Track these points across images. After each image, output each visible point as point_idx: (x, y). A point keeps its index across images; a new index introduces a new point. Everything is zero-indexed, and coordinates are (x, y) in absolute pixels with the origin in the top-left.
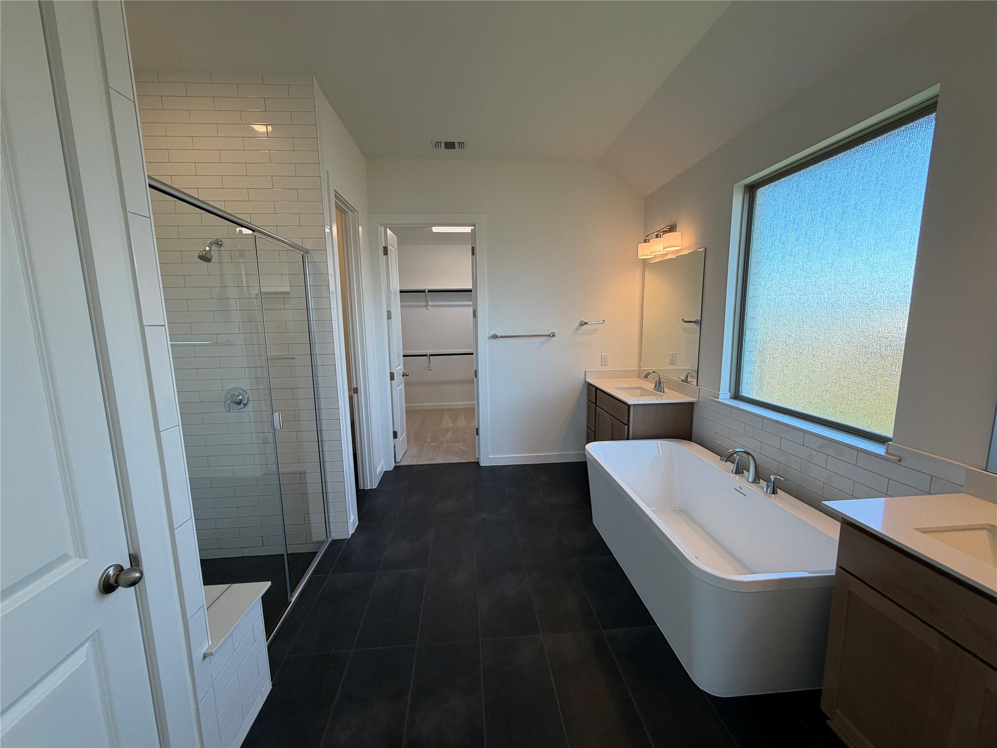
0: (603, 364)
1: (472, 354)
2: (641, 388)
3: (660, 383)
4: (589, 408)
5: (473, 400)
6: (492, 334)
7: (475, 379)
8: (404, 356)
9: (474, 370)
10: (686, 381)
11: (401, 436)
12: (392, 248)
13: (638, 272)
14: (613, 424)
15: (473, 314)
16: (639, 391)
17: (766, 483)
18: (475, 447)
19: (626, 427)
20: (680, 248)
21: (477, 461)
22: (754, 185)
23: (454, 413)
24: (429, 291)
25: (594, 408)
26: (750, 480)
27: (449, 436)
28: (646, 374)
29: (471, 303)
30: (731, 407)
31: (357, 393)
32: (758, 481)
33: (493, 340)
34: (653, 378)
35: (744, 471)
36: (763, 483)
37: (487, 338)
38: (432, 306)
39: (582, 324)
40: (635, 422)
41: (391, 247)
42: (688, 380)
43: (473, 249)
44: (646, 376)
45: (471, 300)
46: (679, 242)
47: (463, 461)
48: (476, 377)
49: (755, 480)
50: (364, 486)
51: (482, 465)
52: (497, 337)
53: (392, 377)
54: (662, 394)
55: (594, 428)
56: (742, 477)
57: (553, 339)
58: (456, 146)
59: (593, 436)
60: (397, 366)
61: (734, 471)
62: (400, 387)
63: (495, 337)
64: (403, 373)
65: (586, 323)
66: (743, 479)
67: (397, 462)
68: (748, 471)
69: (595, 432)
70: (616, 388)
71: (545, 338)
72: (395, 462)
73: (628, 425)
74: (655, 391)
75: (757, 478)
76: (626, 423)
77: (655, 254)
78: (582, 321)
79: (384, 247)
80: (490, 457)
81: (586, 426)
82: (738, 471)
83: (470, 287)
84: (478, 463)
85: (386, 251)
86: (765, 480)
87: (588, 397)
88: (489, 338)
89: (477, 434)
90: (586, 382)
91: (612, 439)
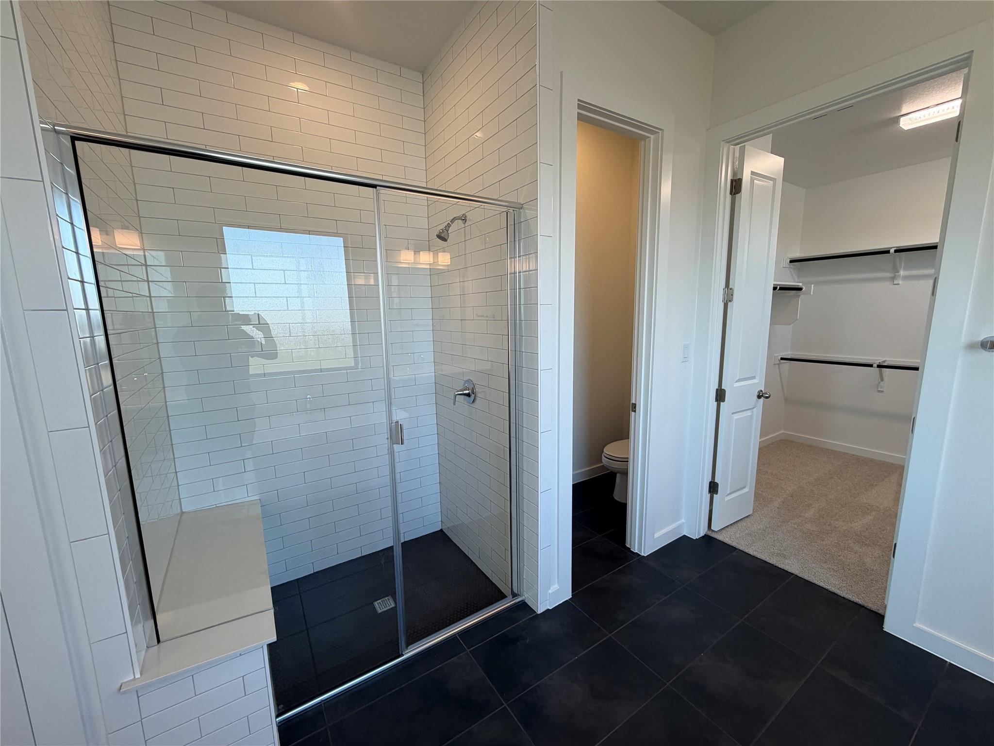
11: (735, 493)
12: (758, 181)
21: (880, 612)
24: (897, 251)
31: (635, 411)
37: (961, 347)
38: (906, 278)
41: (753, 178)
43: (959, 127)
50: (631, 545)
51: (885, 627)
53: (720, 396)
60: (742, 381)
62: (749, 413)
63: (989, 345)
64: (759, 392)
67: (713, 531)
72: (708, 530)
85: (736, 187)
88: (971, 347)
89: (894, 554)
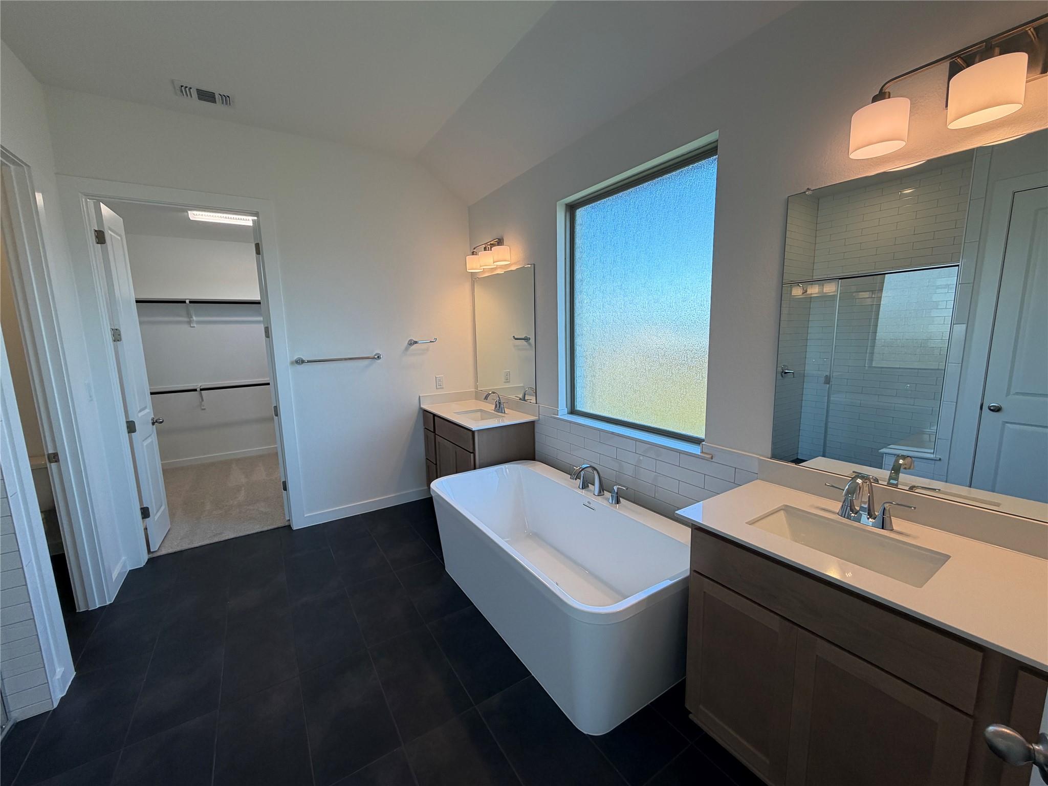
0: (438, 387)
1: (268, 384)
2: (481, 411)
3: (500, 403)
4: (427, 438)
5: (275, 443)
6: (295, 358)
7: (276, 418)
8: (152, 394)
9: (273, 406)
10: (524, 399)
11: (157, 512)
12: (113, 234)
13: (467, 286)
14: (456, 453)
15: (266, 332)
16: (479, 414)
17: (611, 494)
18: (282, 506)
19: (472, 455)
20: (509, 263)
21: (287, 524)
22: (574, 205)
23: (248, 463)
24: (191, 302)
25: (433, 437)
26: (596, 493)
27: (242, 496)
28: (486, 395)
29: (261, 319)
30: (570, 422)
31: (57, 461)
32: (602, 493)
33: (298, 366)
34: (493, 399)
35: (589, 485)
36: (607, 494)
37: (288, 364)
38: (198, 322)
39: (411, 344)
40: (481, 449)
41: (110, 232)
42: (526, 399)
43: (257, 246)
44: (486, 398)
45: (260, 315)
46: (508, 257)
47: (265, 529)
48: (277, 415)
49: (600, 492)
50: (87, 605)
51: (295, 528)
52: (303, 362)
53: (131, 427)
54: (503, 415)
55: (434, 460)
56: (588, 491)
57: (379, 361)
58: (217, 100)
59: (435, 470)
60: (140, 411)
61: (581, 487)
62: (149, 440)
63: (300, 362)
64: (153, 419)
65: (416, 342)
66: (589, 493)
67: (153, 552)
68: (594, 485)
69: (436, 464)
70: (455, 413)
71: (367, 362)
72: (149, 551)
73: (474, 453)
74: (496, 413)
75: (602, 489)
76: (471, 451)
77: (484, 267)
78: (411, 340)
79: (96, 231)
80: (305, 516)
81: (425, 458)
82: (585, 486)
83: (257, 297)
84: (289, 527)
85: (100, 237)
86: (609, 492)
87: (424, 425)
88: (292, 363)
89: (285, 489)
90: (421, 408)
91: (457, 473)
